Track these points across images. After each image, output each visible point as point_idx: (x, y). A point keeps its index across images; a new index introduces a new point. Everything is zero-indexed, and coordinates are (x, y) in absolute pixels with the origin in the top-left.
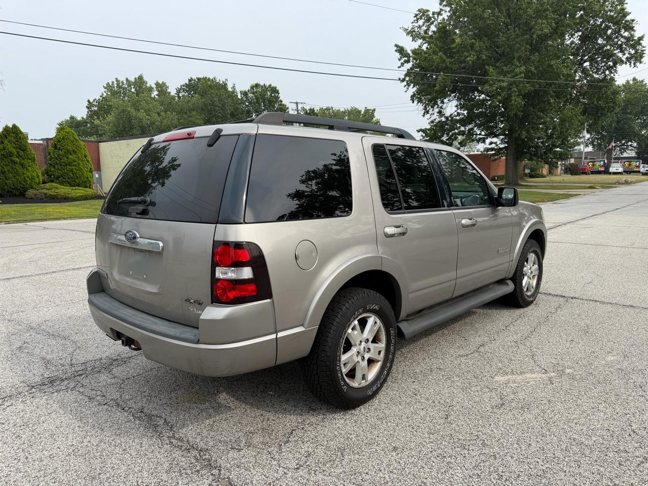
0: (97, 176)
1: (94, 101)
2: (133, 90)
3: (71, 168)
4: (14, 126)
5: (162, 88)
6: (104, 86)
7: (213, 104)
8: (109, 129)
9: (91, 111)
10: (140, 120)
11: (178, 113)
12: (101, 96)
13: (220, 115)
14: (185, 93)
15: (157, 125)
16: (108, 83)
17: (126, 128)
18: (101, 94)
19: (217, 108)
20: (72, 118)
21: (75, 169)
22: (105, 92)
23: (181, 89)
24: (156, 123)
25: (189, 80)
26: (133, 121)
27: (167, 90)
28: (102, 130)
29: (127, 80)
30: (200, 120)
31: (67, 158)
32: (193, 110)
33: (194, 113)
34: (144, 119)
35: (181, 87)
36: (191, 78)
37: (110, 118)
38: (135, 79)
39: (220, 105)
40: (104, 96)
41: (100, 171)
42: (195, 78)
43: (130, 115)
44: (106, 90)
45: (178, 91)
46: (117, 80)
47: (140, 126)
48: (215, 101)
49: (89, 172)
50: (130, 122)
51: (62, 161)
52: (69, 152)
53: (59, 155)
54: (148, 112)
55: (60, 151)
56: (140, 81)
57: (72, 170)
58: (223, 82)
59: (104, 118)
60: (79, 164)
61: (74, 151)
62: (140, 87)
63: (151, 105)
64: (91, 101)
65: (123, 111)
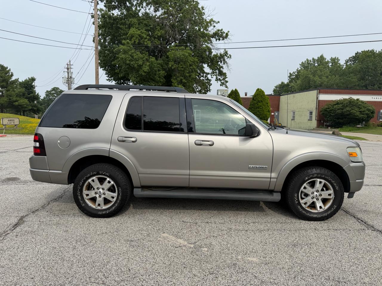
0: (277, 114)
1: (293, 73)
2: (316, 65)
3: (258, 109)
4: (236, 90)
5: (335, 61)
6: (300, 64)
7: (368, 68)
8: (297, 88)
9: (291, 79)
10: (315, 82)
11: (340, 76)
12: (297, 70)
13: (372, 74)
14: (352, 62)
15: (325, 84)
16: (303, 62)
17: (307, 87)
18: (297, 69)
19: (370, 70)
20: (282, 83)
21: (261, 110)
22: (300, 67)
23: (349, 60)
24: (324, 83)
25: (356, 53)
26: (311, 82)
27: (338, 62)
28: (294, 89)
29: (313, 59)
30: (355, 79)
31: (258, 104)
32: (352, 73)
33: (351, 75)
34: (317, 81)
35: (349, 59)
36: (357, 52)
37: (299, 82)
38: (318, 57)
39: (373, 68)
40: (299, 70)
41: (279, 111)
42: (361, 52)
43: (310, 79)
44: (301, 66)
45: (347, 62)
46: (307, 60)
47: (314, 86)
48: (369, 65)
49: (268, 112)
50: (309, 83)
51: (255, 106)
52: (259, 102)
53: (254, 103)
54: (320, 77)
55: (255, 101)
56: (322, 58)
57: (259, 111)
58: (379, 52)
59: (296, 82)
60: (263, 108)
61: (262, 101)
62: (321, 62)
63: (323, 72)
64: (291, 73)
65: (306, 77)
